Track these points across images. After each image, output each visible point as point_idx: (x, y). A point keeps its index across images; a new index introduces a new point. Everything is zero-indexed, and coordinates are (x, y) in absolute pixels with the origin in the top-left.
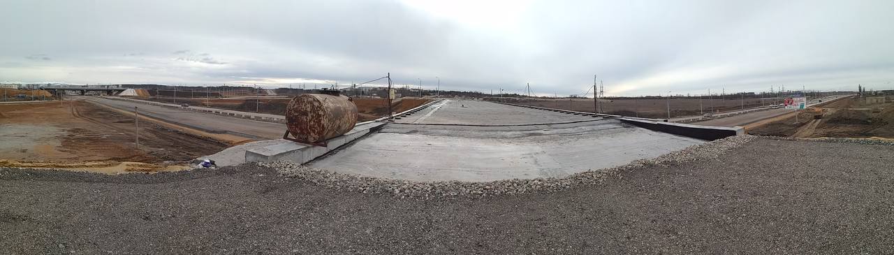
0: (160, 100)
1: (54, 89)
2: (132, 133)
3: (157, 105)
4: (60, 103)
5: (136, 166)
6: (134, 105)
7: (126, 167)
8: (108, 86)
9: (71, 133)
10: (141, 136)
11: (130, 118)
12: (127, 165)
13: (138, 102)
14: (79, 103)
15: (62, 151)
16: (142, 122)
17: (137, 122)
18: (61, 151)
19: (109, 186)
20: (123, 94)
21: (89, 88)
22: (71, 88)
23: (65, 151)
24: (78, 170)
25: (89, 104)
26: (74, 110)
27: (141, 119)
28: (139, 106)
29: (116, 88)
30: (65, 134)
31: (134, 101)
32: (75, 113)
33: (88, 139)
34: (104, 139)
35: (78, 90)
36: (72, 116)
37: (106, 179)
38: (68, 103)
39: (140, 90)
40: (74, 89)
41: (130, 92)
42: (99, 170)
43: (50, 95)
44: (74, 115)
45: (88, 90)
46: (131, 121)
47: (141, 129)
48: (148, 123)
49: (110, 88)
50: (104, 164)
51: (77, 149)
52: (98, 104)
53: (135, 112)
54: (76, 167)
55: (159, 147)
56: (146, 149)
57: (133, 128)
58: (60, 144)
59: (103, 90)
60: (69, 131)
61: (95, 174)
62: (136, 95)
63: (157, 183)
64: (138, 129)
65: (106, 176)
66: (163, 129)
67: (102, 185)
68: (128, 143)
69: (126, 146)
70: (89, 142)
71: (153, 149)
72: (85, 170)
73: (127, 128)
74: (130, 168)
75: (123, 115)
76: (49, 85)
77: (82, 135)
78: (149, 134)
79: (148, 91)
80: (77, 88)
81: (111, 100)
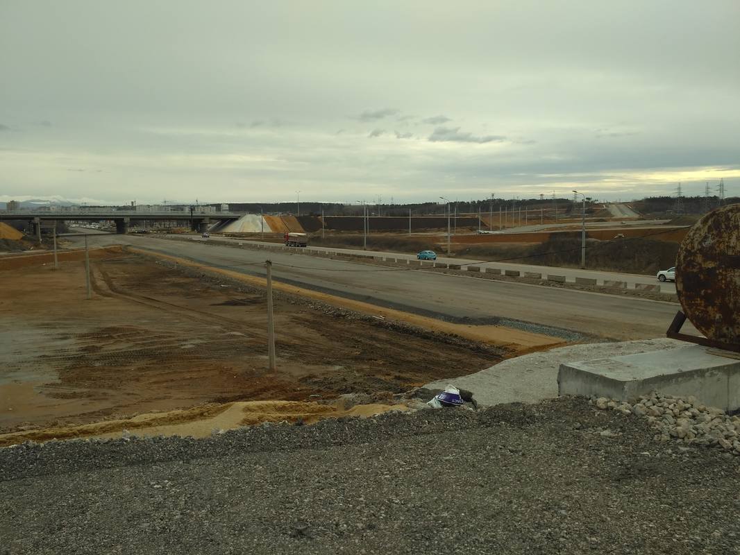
0: (328, 242)
1: (30, 218)
2: (258, 331)
3: (323, 255)
4: (50, 259)
5: (270, 409)
6: (262, 257)
7: (243, 416)
8: (192, 208)
9: (90, 342)
10: (281, 337)
11: (253, 290)
12: (248, 409)
13: (273, 250)
14: (111, 255)
15: (64, 396)
16: (284, 300)
17: (271, 303)
18: (57, 396)
19: (195, 468)
20: (234, 228)
21: (139, 212)
22: (86, 212)
23: (74, 396)
24: (106, 437)
25: (141, 259)
26: (96, 274)
27: (282, 291)
28: (277, 259)
29: (213, 212)
30: (72, 346)
31: (261, 248)
32: (100, 283)
33: (141, 355)
34: (189, 351)
35: (106, 218)
36: (92, 294)
37: (187, 450)
38: (76, 256)
39: (277, 217)
40: (90, 216)
41: (251, 224)
42: (167, 431)
43: (14, 235)
44: (96, 288)
45: (136, 220)
46: (255, 298)
47: (283, 318)
48: (298, 302)
49: (197, 213)
50: (186, 413)
51: (110, 387)
52: (166, 258)
53: (264, 276)
54: (104, 430)
55: (329, 363)
56: (297, 370)
57: (258, 318)
58: (54, 378)
59: (180, 220)
60: (82, 336)
61: (158, 440)
62: (268, 230)
63: (325, 445)
64: (276, 318)
65: (187, 443)
66: (338, 316)
67: (178, 465)
68: (246, 357)
69: (241, 365)
70: (142, 363)
71: (317, 370)
72: (127, 434)
73: (248, 318)
74: (254, 416)
75: (238, 286)
76: (13, 205)
77: (123, 346)
78: (302, 331)
79: (299, 219)
80: (104, 212)
81: (202, 246)
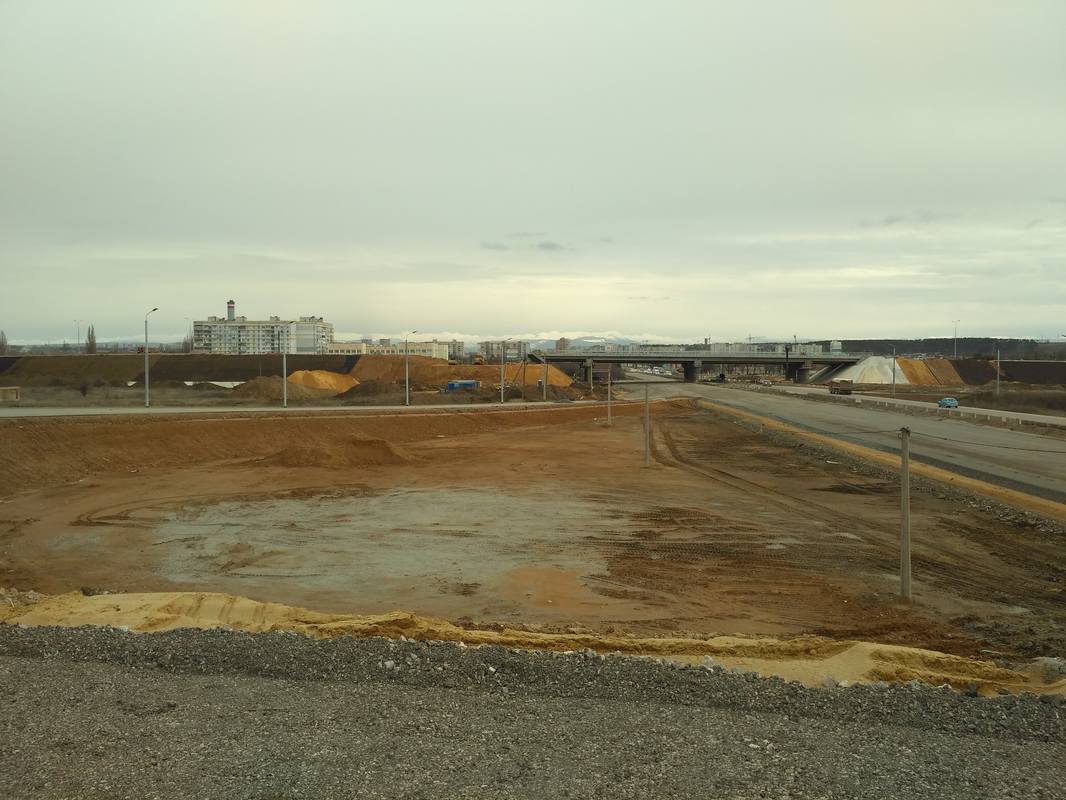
0: (1008, 403)
1: (581, 360)
2: (884, 536)
3: (996, 423)
4: (602, 412)
5: (915, 662)
6: (896, 422)
7: (871, 664)
8: (788, 347)
9: (647, 526)
10: (922, 550)
11: (875, 472)
12: (878, 656)
13: (911, 411)
14: (676, 410)
15: (613, 594)
16: (926, 491)
17: (906, 493)
18: (604, 592)
19: (807, 730)
20: (850, 375)
21: (714, 353)
22: (647, 353)
23: (625, 595)
24: (682, 660)
25: (715, 418)
26: (657, 436)
27: (922, 476)
28: (916, 425)
29: (817, 353)
30: (624, 528)
31: (891, 408)
32: (661, 447)
33: (711, 551)
34: (777, 555)
35: (671, 361)
36: (651, 461)
37: (792, 701)
38: (635, 410)
39: (918, 362)
40: (652, 358)
41: (874, 371)
42: (764, 668)
43: (562, 380)
44: (656, 454)
45: (709, 364)
46: (882, 486)
47: (925, 519)
48: (951, 497)
49: (795, 354)
50: (785, 644)
51: (670, 590)
52: (748, 416)
53: (895, 451)
54: (674, 650)
55: (1004, 601)
56: (948, 605)
57: (886, 515)
58: (600, 567)
59: (770, 364)
60: (638, 516)
61: (752, 678)
62: (902, 380)
64: (913, 519)
65: (794, 690)
66: (1022, 525)
67: (781, 722)
70: (713, 563)
71: (983, 609)
72: (710, 661)
73: (867, 513)
74: (889, 668)
75: (852, 464)
76: (562, 343)
77: (688, 536)
78: (957, 543)
79: (957, 364)
80: (669, 353)
81: (800, 402)
